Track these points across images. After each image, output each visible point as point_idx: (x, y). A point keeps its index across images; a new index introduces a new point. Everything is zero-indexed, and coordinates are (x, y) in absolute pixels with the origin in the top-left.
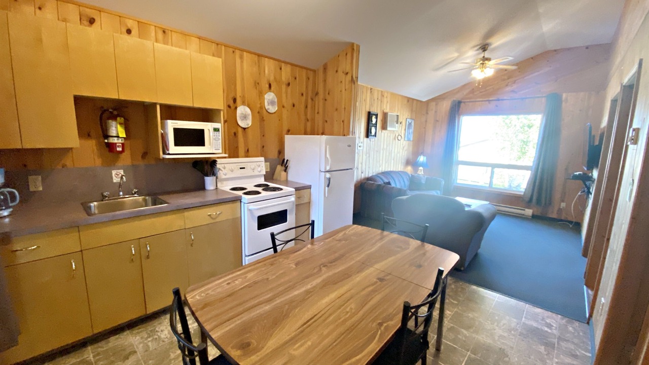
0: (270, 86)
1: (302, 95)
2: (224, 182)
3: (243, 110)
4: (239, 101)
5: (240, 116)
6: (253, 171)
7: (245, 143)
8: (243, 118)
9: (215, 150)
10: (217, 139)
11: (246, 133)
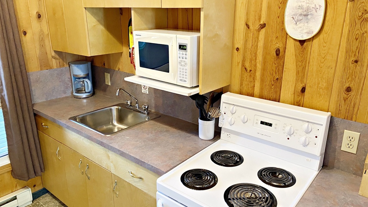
2: (232, 135)
5: (293, 13)
6: (288, 139)
7: (298, 73)
8: (301, 18)
9: (180, 80)
10: (183, 63)
11: (305, 52)
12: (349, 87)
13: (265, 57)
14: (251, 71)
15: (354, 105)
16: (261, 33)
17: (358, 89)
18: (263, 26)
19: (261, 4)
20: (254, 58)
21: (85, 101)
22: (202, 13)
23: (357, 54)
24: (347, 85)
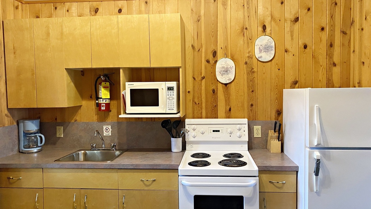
0: (264, 28)
1: (323, 29)
2: (194, 145)
3: (223, 63)
4: (219, 53)
5: (220, 70)
6: (230, 136)
7: (226, 101)
8: (224, 73)
9: (169, 109)
10: (171, 99)
11: (228, 89)
12: (252, 104)
13: (207, 94)
14: (199, 104)
15: (256, 112)
16: (202, 82)
17: (256, 104)
18: (203, 78)
19: (201, 66)
20: (200, 96)
21: (36, 155)
22: (180, 70)
23: (252, 87)
24: (251, 103)
